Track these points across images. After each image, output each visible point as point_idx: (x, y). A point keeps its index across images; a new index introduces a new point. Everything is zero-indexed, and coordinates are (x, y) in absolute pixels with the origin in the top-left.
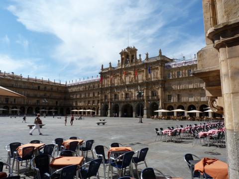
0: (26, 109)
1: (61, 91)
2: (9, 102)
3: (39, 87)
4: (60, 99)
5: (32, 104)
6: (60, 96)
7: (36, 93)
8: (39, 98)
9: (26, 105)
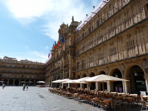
0: (14, 82)
1: (41, 68)
2: (2, 77)
3: (24, 66)
4: (40, 74)
5: (18, 78)
6: (40, 71)
7: (21, 70)
8: (23, 73)
9: (14, 79)
